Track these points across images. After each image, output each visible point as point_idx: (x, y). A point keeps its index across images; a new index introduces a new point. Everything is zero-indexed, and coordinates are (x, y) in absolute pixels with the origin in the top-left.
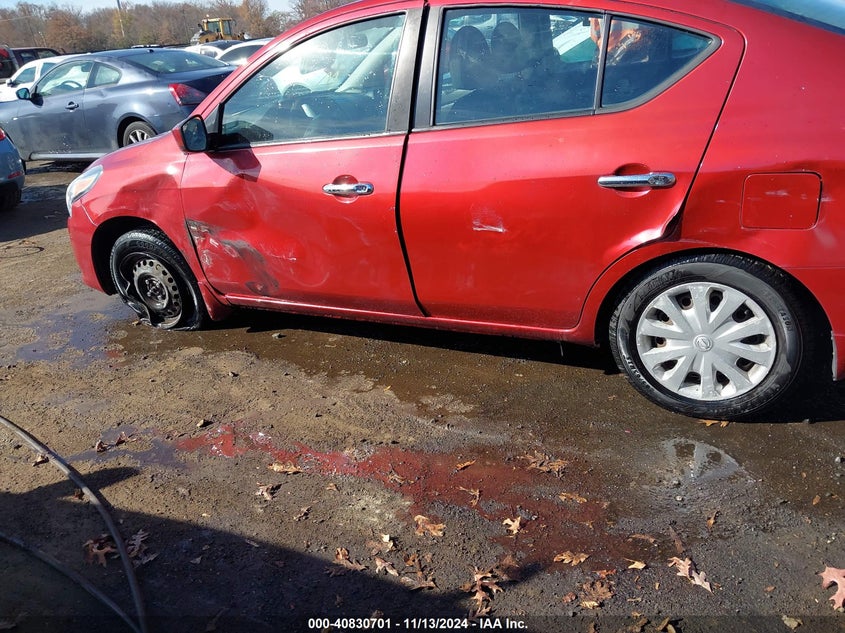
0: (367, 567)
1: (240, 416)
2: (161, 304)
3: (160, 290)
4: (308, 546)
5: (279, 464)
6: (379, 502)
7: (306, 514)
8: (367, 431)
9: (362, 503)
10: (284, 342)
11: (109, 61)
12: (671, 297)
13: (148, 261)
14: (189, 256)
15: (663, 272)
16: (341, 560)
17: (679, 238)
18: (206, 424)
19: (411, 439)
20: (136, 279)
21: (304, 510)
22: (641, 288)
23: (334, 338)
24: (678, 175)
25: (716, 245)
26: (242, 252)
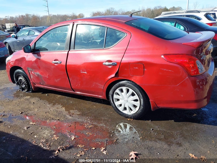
0: (38, 145)
1: (30, 112)
2: (24, 86)
3: (23, 83)
4: (28, 140)
5: (32, 122)
6: (48, 132)
7: (32, 133)
8: (54, 117)
9: (45, 132)
10: (48, 96)
11: (33, 30)
12: (119, 90)
13: (21, 76)
14: (28, 76)
15: (117, 84)
16: (34, 143)
17: (118, 77)
18: (22, 113)
19: (63, 119)
20: (19, 80)
21: (32, 132)
22: (113, 88)
23: (59, 96)
24: (117, 63)
25: (126, 79)
26: (38, 75)
